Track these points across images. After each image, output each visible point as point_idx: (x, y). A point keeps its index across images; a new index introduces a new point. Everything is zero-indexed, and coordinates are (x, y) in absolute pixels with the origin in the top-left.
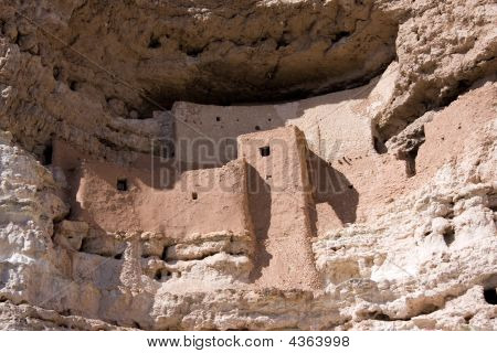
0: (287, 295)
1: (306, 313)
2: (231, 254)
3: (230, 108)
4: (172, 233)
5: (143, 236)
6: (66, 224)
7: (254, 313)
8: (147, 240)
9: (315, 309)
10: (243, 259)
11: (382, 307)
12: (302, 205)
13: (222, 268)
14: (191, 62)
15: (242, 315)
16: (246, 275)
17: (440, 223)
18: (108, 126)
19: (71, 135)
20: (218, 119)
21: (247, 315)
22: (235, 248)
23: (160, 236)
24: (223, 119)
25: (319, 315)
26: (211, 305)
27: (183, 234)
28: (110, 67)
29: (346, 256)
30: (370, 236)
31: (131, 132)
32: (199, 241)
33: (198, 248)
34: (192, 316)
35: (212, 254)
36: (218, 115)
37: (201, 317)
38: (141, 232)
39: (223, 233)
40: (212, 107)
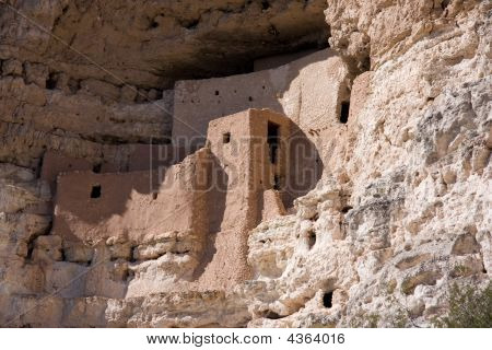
0: (203, 295)
1: (224, 311)
2: (178, 253)
3: (228, 79)
4: (134, 236)
5: (108, 242)
6: (42, 240)
7: (181, 313)
8: (112, 245)
9: (229, 306)
10: (186, 258)
11: (271, 305)
12: (247, 195)
13: (168, 267)
14: (189, 35)
15: (170, 316)
16: (190, 273)
17: (305, 225)
18: (112, 119)
19: (61, 144)
20: (217, 93)
21: (176, 315)
22: (180, 248)
23: (123, 240)
24: (221, 92)
25: (233, 313)
26: (148, 308)
27: (143, 236)
28: (114, 56)
29: (269, 250)
30: (285, 229)
31: (136, 121)
32: (153, 243)
33: (152, 249)
34: (134, 319)
35: (161, 255)
36: (216, 89)
37: (140, 319)
38: (106, 238)
39: (166, 235)
40: (213, 80)
